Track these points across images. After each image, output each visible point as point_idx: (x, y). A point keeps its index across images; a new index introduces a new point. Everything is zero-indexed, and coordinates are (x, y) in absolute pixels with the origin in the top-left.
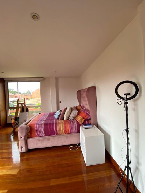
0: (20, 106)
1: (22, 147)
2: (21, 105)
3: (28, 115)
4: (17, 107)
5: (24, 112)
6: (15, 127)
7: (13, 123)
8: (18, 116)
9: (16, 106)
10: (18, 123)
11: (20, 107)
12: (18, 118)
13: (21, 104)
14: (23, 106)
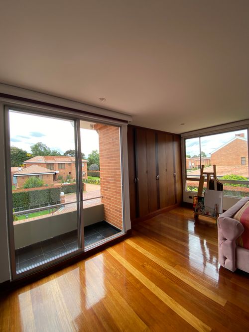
0: (206, 178)
1: (225, 258)
2: (208, 176)
3: (222, 198)
4: (201, 180)
5: (214, 189)
6: (199, 211)
7: (195, 205)
8: (203, 195)
9: (199, 177)
10: (204, 206)
11: (207, 180)
12: (204, 198)
13: (209, 174)
14: (212, 178)
